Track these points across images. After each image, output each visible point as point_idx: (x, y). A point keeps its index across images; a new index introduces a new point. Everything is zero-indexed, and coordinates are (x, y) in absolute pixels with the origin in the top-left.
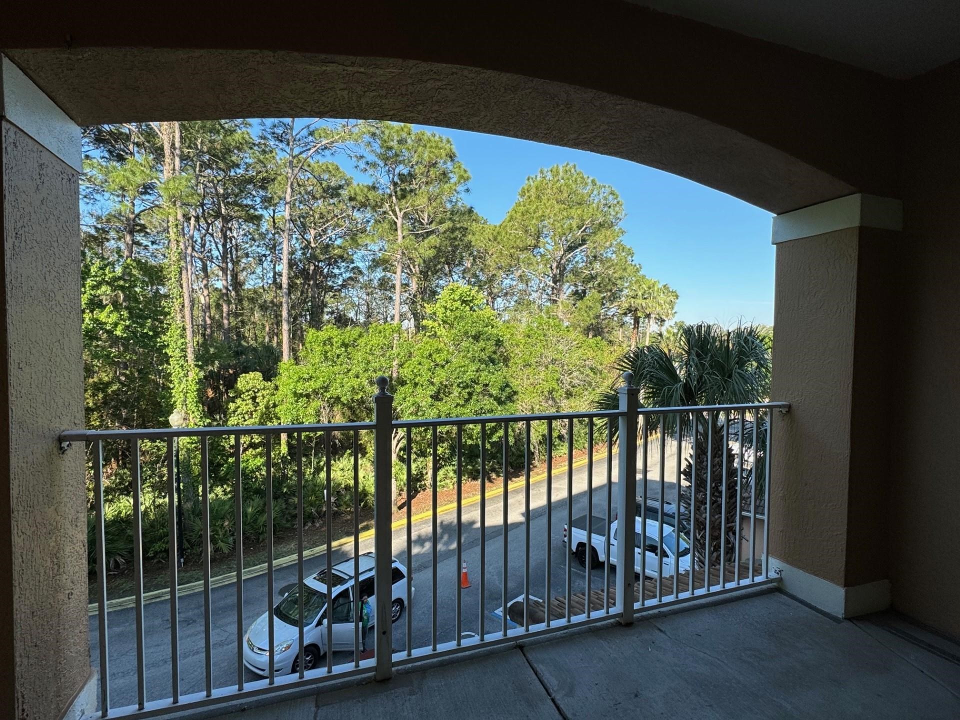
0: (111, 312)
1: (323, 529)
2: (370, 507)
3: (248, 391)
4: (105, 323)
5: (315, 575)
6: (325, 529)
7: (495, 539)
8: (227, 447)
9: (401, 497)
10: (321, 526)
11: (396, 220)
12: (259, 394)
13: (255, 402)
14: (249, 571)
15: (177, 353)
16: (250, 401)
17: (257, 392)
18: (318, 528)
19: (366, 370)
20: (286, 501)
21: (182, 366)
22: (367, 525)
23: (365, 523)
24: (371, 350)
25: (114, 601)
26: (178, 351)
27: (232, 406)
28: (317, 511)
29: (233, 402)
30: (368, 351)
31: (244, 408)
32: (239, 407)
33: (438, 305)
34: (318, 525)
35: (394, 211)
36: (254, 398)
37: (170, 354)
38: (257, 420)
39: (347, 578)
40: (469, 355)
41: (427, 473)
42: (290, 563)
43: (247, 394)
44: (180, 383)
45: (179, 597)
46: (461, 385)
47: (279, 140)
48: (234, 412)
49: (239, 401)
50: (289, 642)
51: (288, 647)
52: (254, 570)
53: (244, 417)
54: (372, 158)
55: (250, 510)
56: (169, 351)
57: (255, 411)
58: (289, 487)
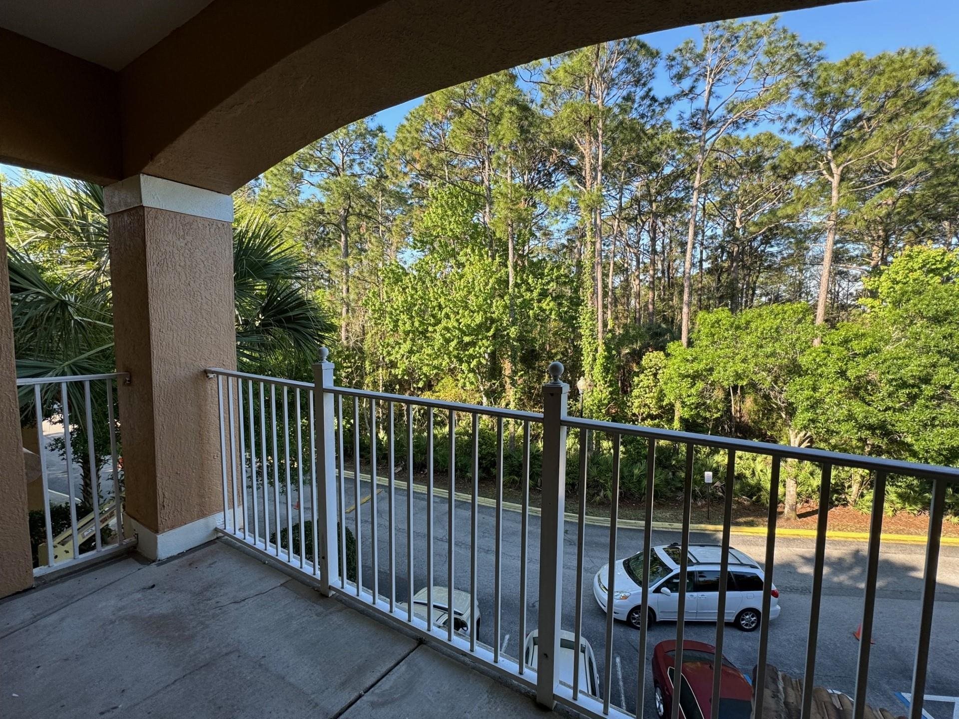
0: (550, 301)
1: (704, 510)
2: (763, 504)
3: (650, 368)
4: (546, 310)
5: (666, 546)
6: (705, 510)
7: (945, 603)
8: (630, 414)
9: (808, 505)
10: (702, 506)
11: (830, 179)
12: (660, 371)
13: (656, 378)
14: (625, 522)
15: (587, 333)
16: (652, 377)
17: (659, 369)
18: (699, 507)
19: (755, 356)
20: (674, 474)
21: (590, 343)
22: (752, 521)
23: (751, 519)
24: (762, 333)
25: (533, 508)
26: (587, 331)
27: (636, 379)
28: (701, 491)
29: (638, 376)
30: (759, 335)
31: (646, 383)
32: (642, 381)
33: (883, 278)
34: (700, 504)
35: (829, 170)
36: (655, 375)
37: (583, 333)
38: (656, 395)
39: (694, 561)
40: (919, 344)
41: (850, 487)
42: (662, 529)
43: (649, 370)
44: (588, 356)
45: (586, 524)
46: (894, 383)
47: (696, 128)
48: (638, 385)
49: (642, 376)
50: (627, 594)
51: (625, 598)
52: (629, 523)
53: (645, 391)
54: (802, 114)
55: (636, 471)
56: (581, 331)
57: (655, 386)
58: (678, 461)
